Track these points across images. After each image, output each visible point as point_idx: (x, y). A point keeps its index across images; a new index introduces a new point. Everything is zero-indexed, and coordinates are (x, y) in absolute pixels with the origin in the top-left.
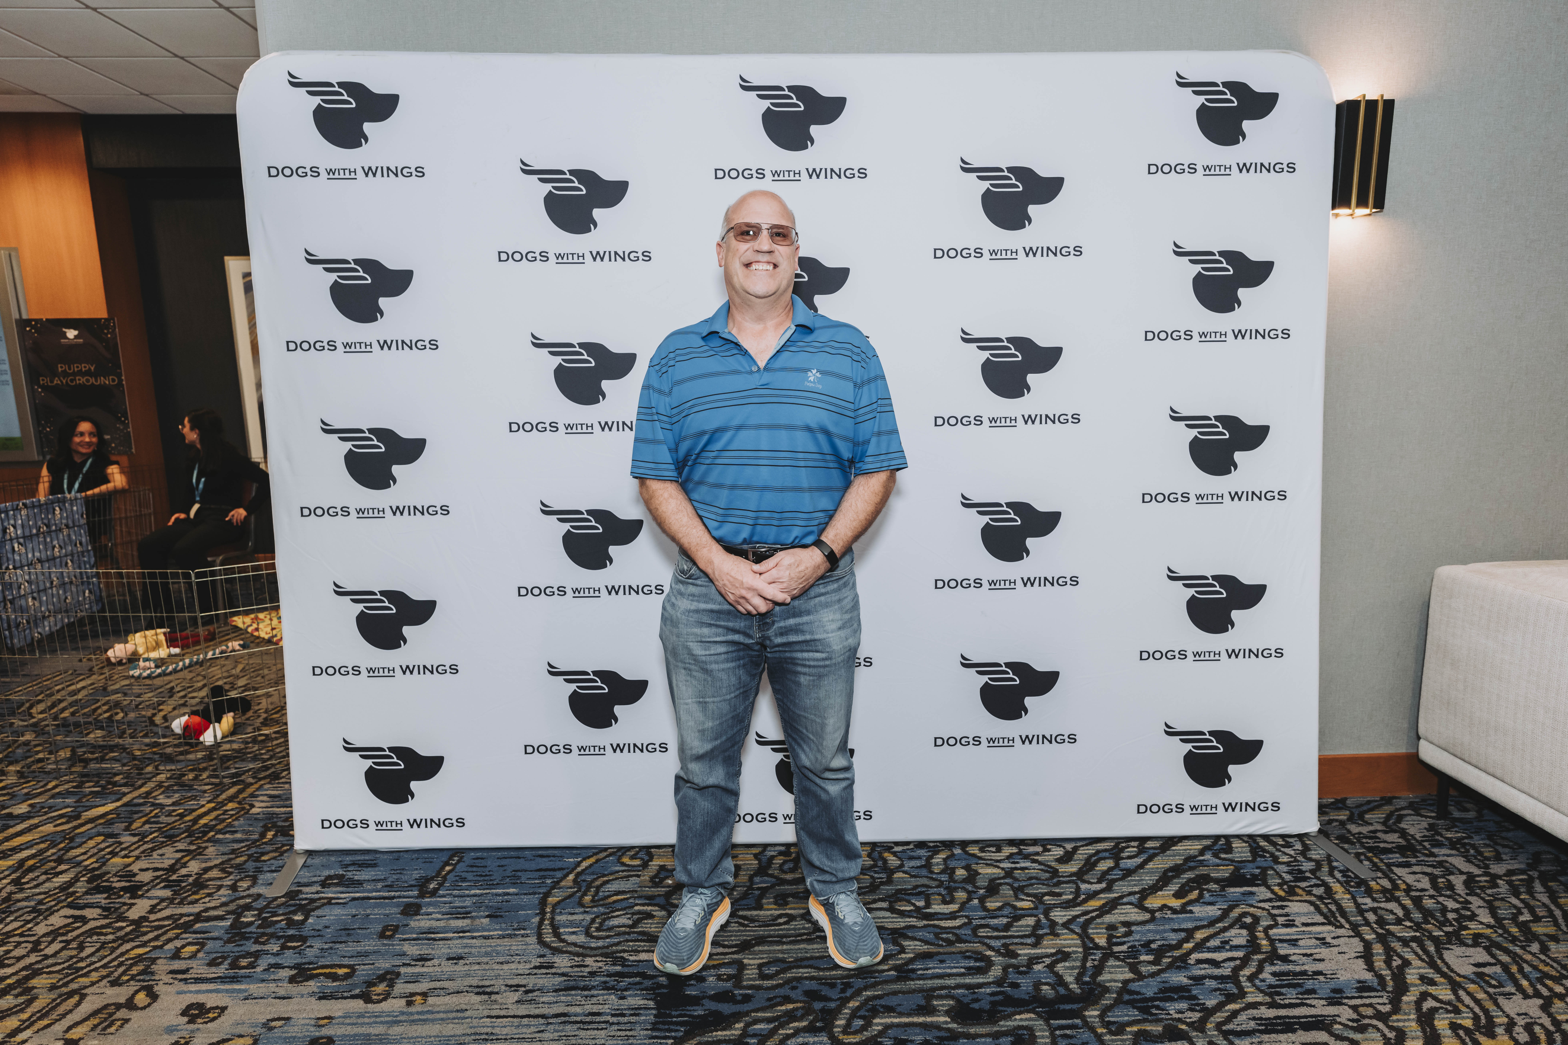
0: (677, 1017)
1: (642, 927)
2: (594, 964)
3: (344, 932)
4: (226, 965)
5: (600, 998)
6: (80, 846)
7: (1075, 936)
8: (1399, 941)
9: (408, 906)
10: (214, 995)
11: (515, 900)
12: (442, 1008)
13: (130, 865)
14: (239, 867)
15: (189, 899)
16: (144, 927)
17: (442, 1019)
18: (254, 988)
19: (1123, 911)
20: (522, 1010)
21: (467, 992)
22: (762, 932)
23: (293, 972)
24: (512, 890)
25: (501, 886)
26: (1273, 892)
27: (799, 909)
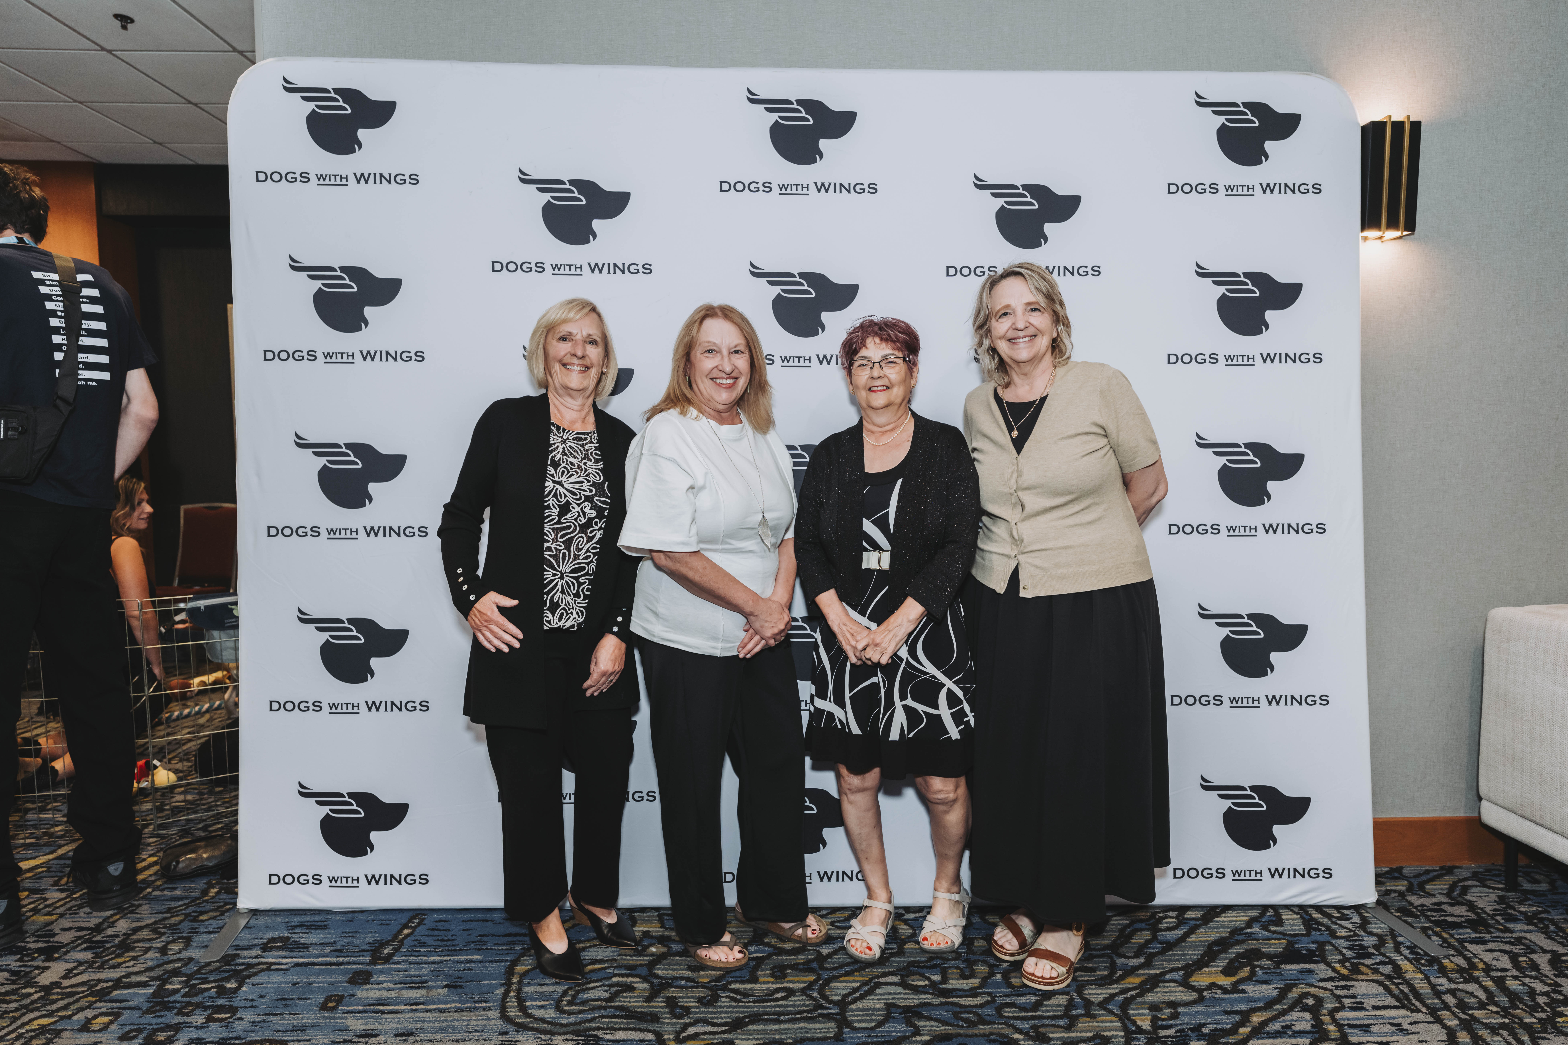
1: (620, 1001)
2: (563, 1043)
3: (280, 1002)
7: (1114, 1018)
8: (1485, 1028)
9: (357, 973)
11: (478, 969)
13: (50, 924)
14: (172, 927)
15: (111, 962)
16: (53, 994)
19: (1166, 990)
22: (756, 1008)
24: (476, 957)
26: (1334, 970)
27: (798, 982)
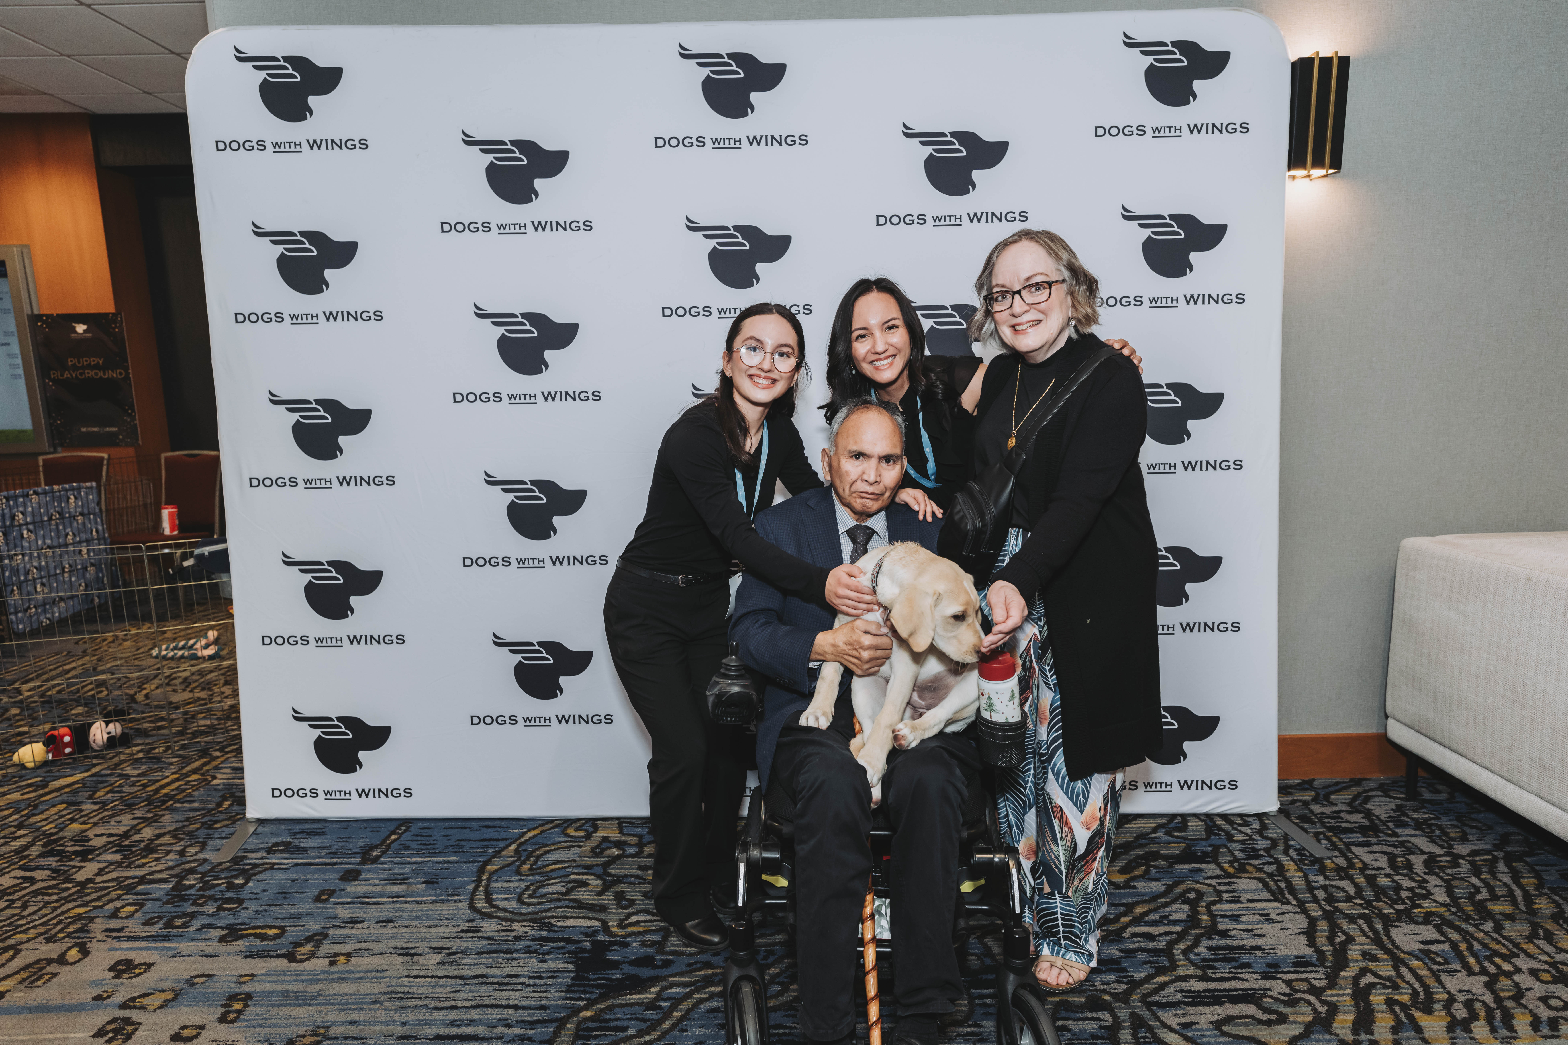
0: (595, 980)
1: (575, 895)
2: (521, 929)
3: (280, 895)
4: (160, 925)
5: (521, 961)
6: (42, 813)
8: (1345, 918)
9: (348, 872)
10: (144, 952)
11: (453, 868)
12: (364, 968)
13: (86, 831)
14: (191, 834)
15: (137, 863)
16: (88, 888)
17: (362, 978)
18: (184, 946)
20: (442, 971)
21: (391, 953)
23: (225, 932)
24: (452, 859)
25: (443, 854)
26: (1222, 869)
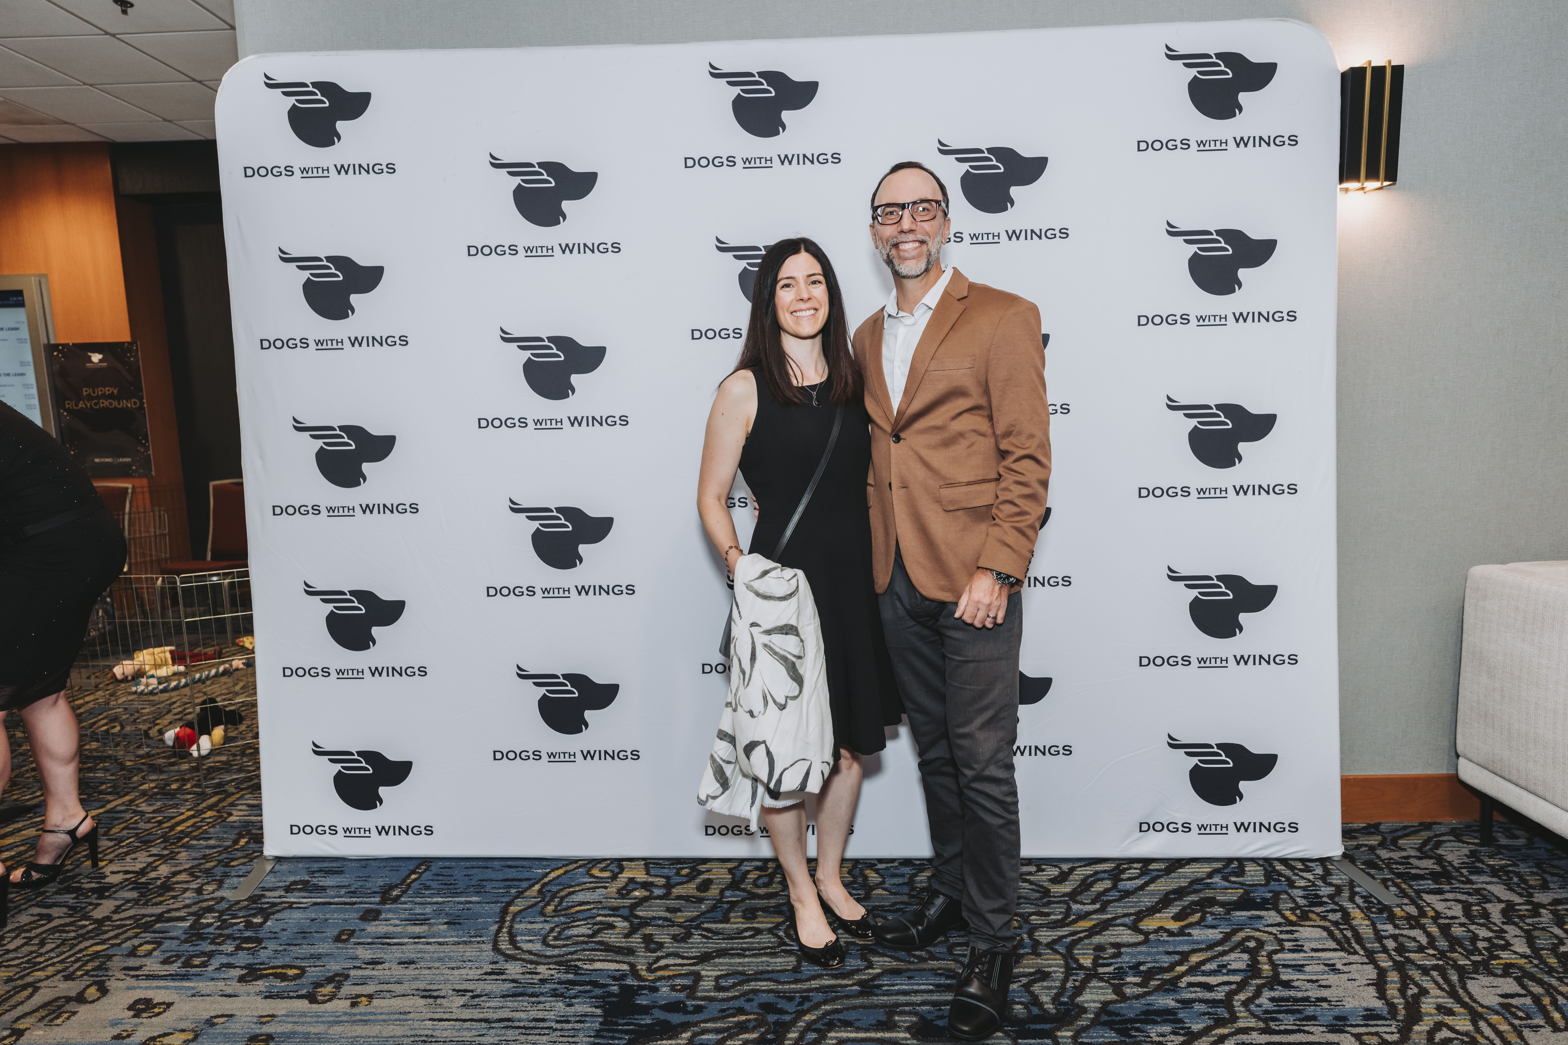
0: (623, 1025)
2: (546, 972)
3: (300, 935)
4: (179, 963)
5: (548, 1005)
7: (1058, 957)
8: (1417, 969)
9: (368, 911)
10: (163, 991)
11: (475, 909)
12: (386, 1010)
14: (208, 872)
15: (154, 900)
16: (106, 926)
17: (384, 1021)
18: (202, 986)
19: (1115, 933)
20: (467, 1014)
22: (725, 944)
23: (244, 972)
24: (474, 899)
25: (465, 895)
27: (767, 923)
